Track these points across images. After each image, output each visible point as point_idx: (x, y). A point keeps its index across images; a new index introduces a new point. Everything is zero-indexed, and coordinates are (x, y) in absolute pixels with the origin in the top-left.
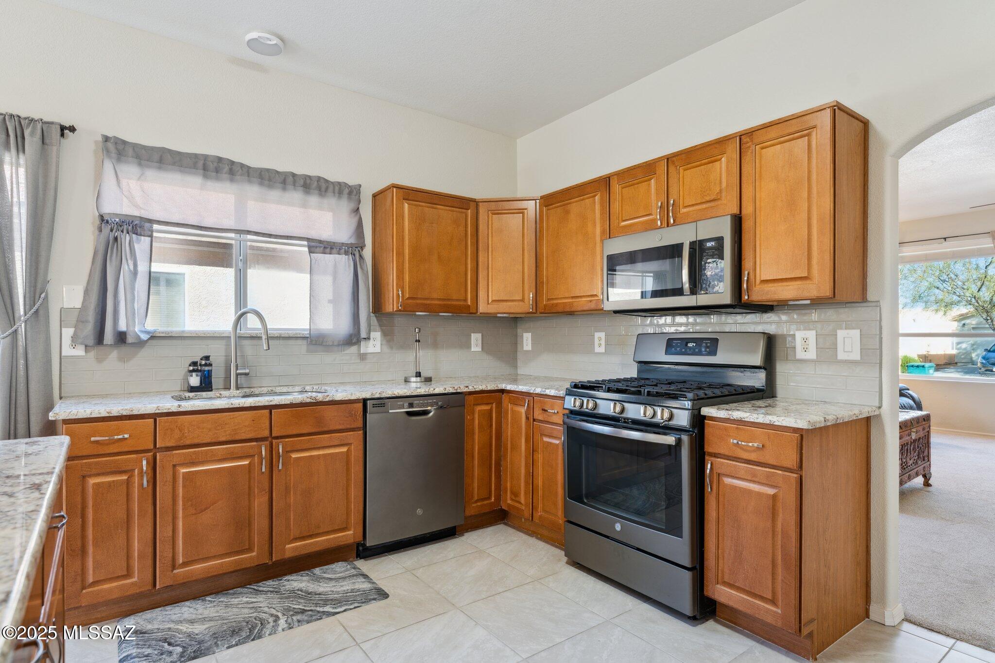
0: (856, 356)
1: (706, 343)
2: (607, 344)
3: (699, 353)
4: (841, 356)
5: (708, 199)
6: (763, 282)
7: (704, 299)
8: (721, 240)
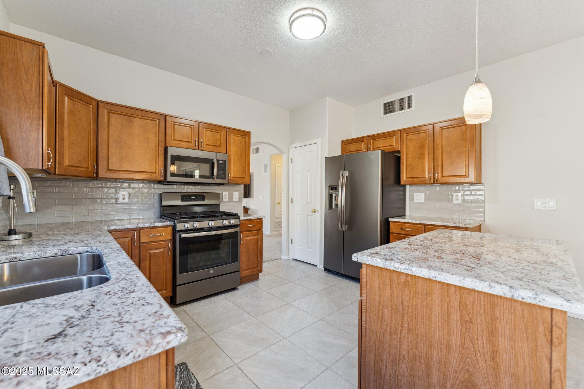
0: (238, 200)
1: (200, 197)
2: (129, 198)
3: (198, 200)
4: (234, 200)
5: (216, 145)
6: (233, 177)
7: (219, 181)
8: (225, 161)
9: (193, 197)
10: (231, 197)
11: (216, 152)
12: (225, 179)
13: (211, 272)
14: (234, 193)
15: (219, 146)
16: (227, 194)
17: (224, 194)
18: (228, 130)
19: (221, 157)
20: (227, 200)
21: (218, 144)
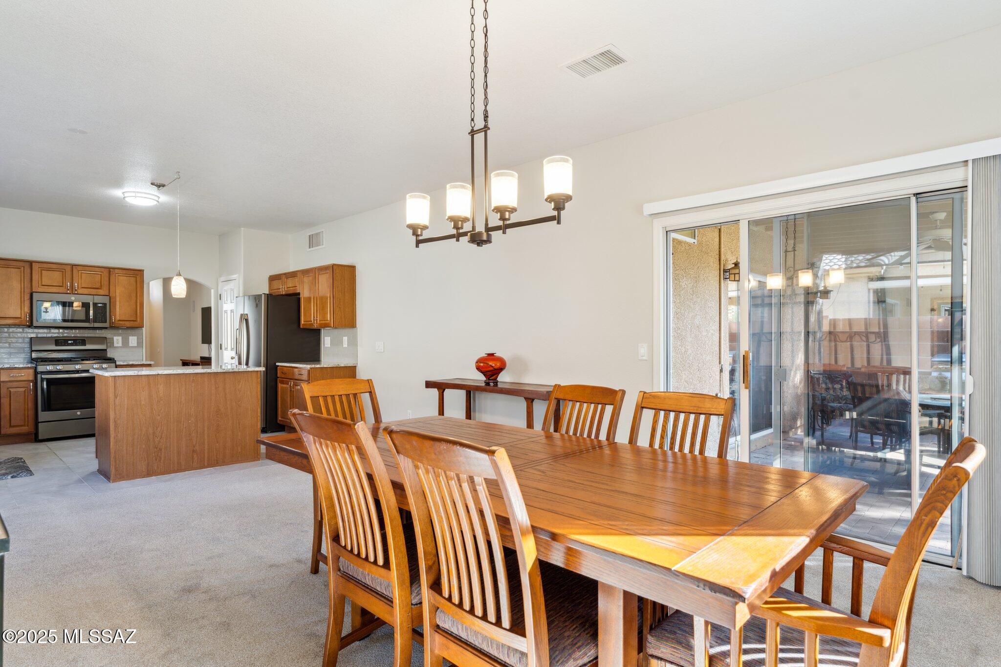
0: (136, 345)
1: (79, 342)
3: (77, 345)
4: (130, 345)
5: (94, 287)
6: (119, 320)
7: (97, 325)
8: (105, 304)
9: (70, 342)
10: (125, 343)
11: (94, 295)
12: (106, 322)
13: (79, 413)
14: (131, 338)
15: (100, 289)
16: (120, 338)
17: (115, 338)
18: (110, 270)
19: (99, 300)
20: (120, 345)
21: (98, 285)
